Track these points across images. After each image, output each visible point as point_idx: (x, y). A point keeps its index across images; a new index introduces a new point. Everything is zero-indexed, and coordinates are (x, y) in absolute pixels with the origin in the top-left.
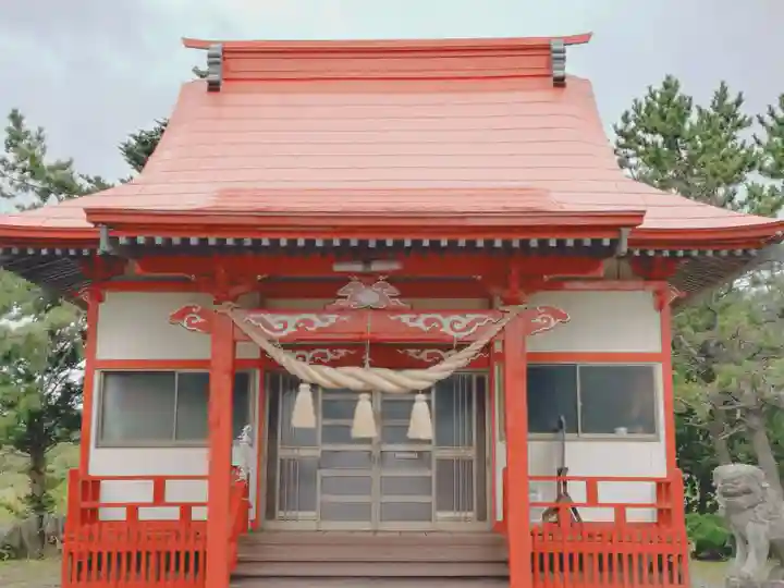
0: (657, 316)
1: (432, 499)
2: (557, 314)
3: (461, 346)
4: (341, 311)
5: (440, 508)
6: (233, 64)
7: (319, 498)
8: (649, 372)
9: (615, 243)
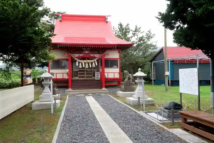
0: (118, 54)
1: (92, 75)
2: (108, 54)
3: (97, 58)
4: (83, 54)
5: (93, 77)
6: (63, 17)
7: (79, 76)
8: (117, 60)
9: (115, 47)
